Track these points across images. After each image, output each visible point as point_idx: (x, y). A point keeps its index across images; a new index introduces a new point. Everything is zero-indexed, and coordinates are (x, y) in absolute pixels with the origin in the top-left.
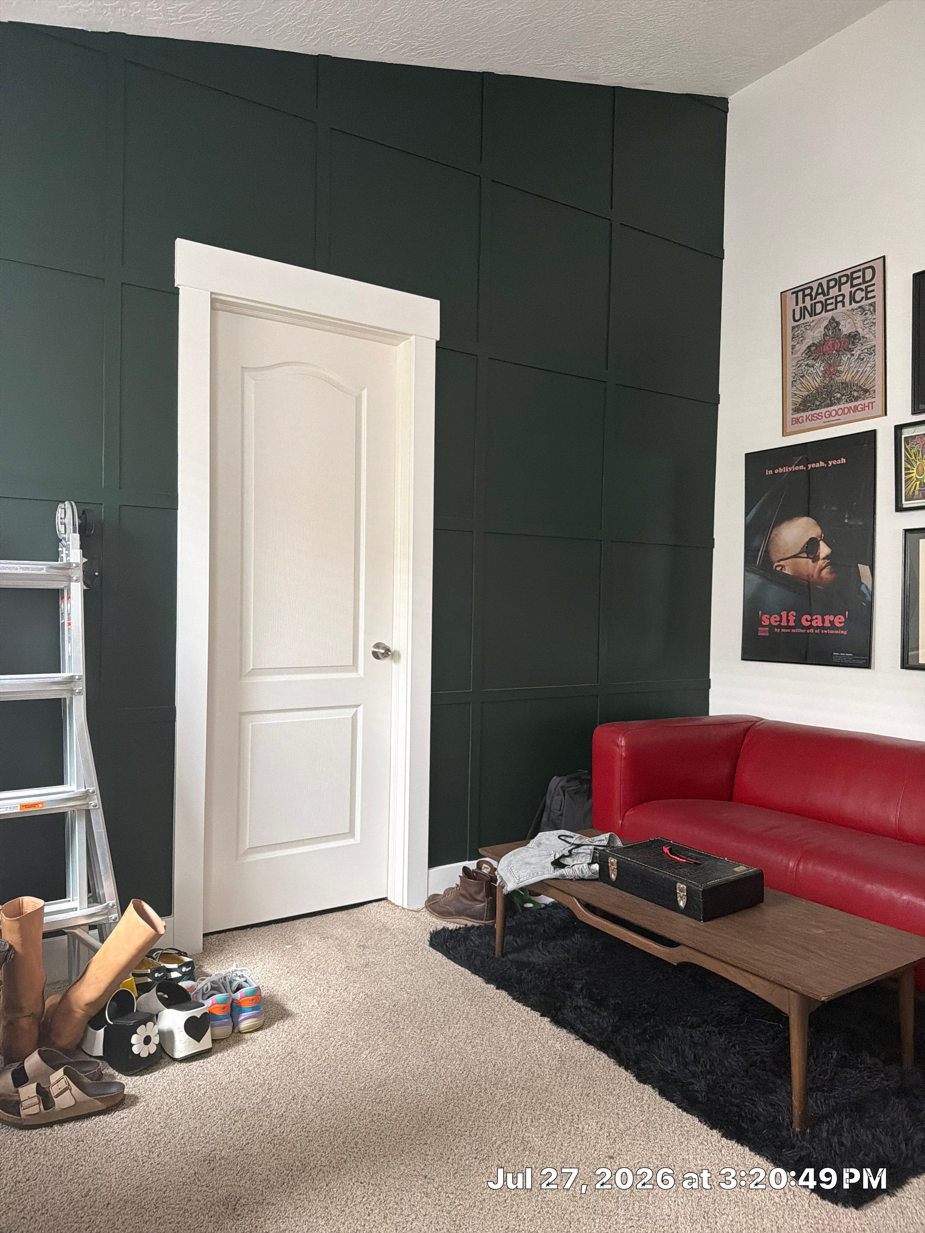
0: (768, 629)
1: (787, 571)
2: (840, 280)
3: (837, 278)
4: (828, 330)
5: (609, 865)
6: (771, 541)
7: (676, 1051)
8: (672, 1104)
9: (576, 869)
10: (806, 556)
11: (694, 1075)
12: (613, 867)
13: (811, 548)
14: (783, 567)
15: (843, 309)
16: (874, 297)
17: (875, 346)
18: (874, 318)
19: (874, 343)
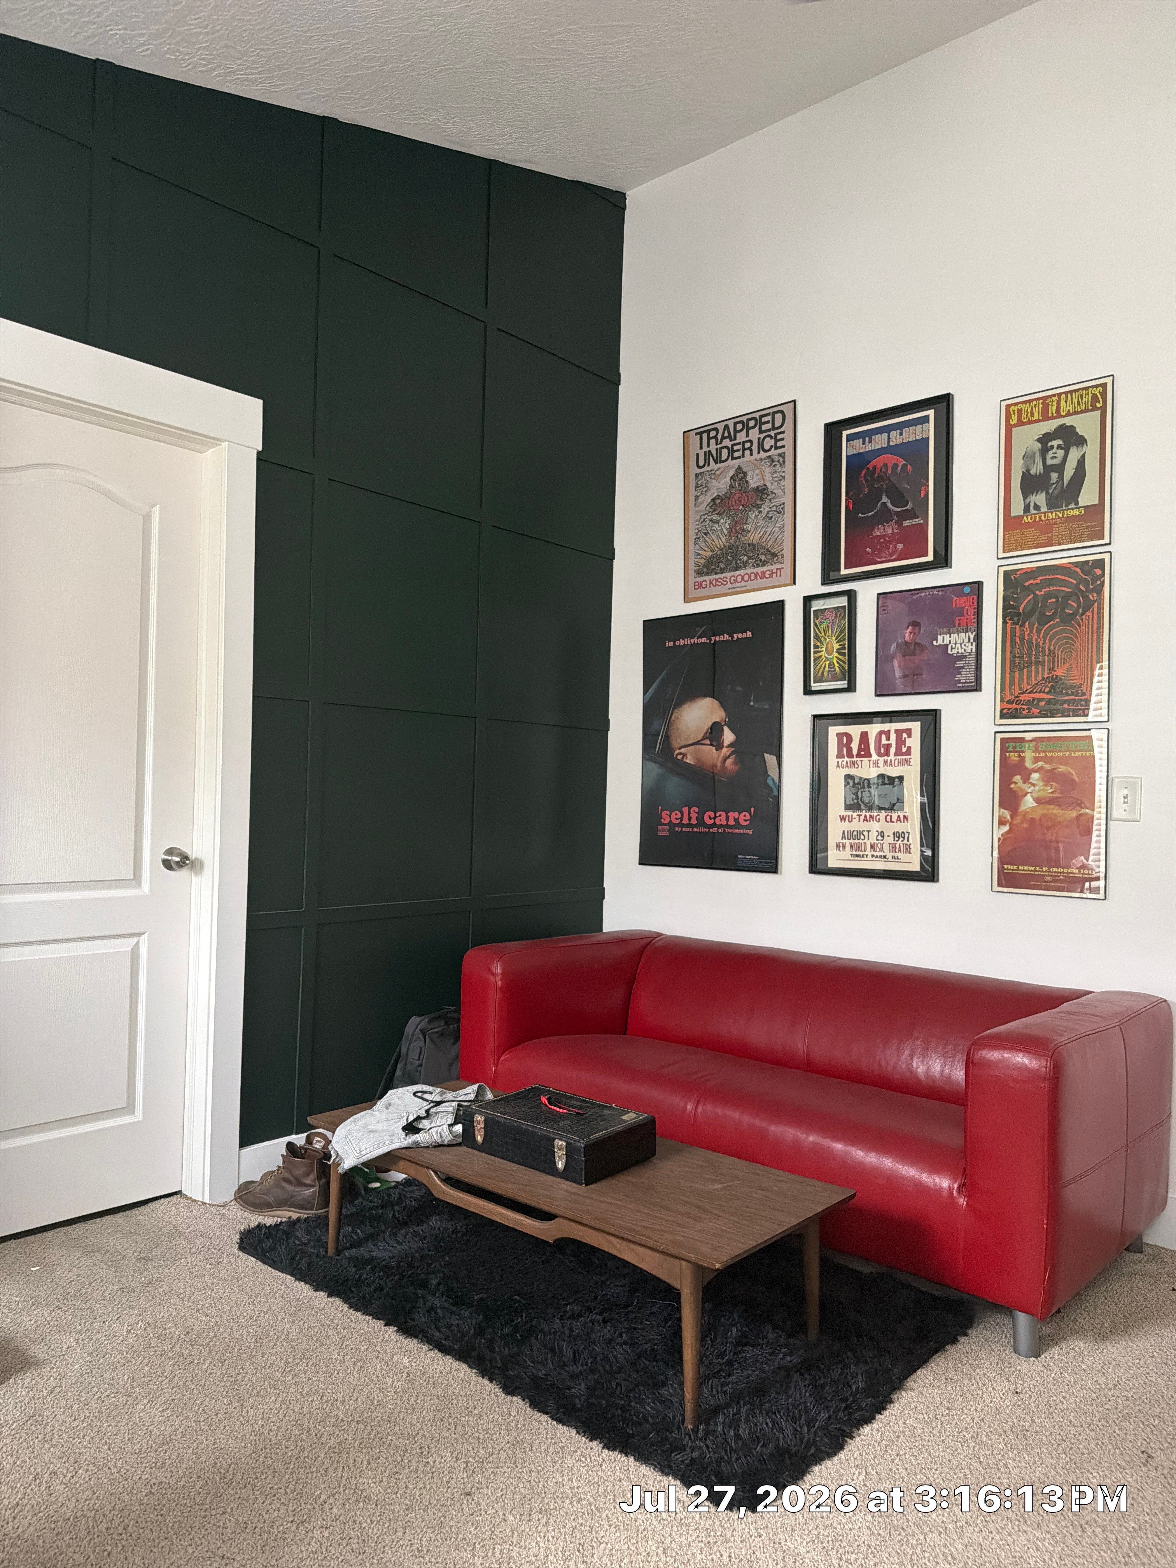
0: (668, 827)
1: (689, 760)
2: (748, 424)
3: (745, 421)
4: (734, 480)
5: (475, 1124)
6: (672, 725)
7: (552, 1350)
8: (545, 1416)
9: (434, 1134)
10: (708, 742)
11: (573, 1376)
12: (479, 1127)
13: (714, 733)
14: (684, 755)
15: (752, 458)
16: (783, 447)
17: (784, 504)
18: (784, 472)
19: (783, 500)
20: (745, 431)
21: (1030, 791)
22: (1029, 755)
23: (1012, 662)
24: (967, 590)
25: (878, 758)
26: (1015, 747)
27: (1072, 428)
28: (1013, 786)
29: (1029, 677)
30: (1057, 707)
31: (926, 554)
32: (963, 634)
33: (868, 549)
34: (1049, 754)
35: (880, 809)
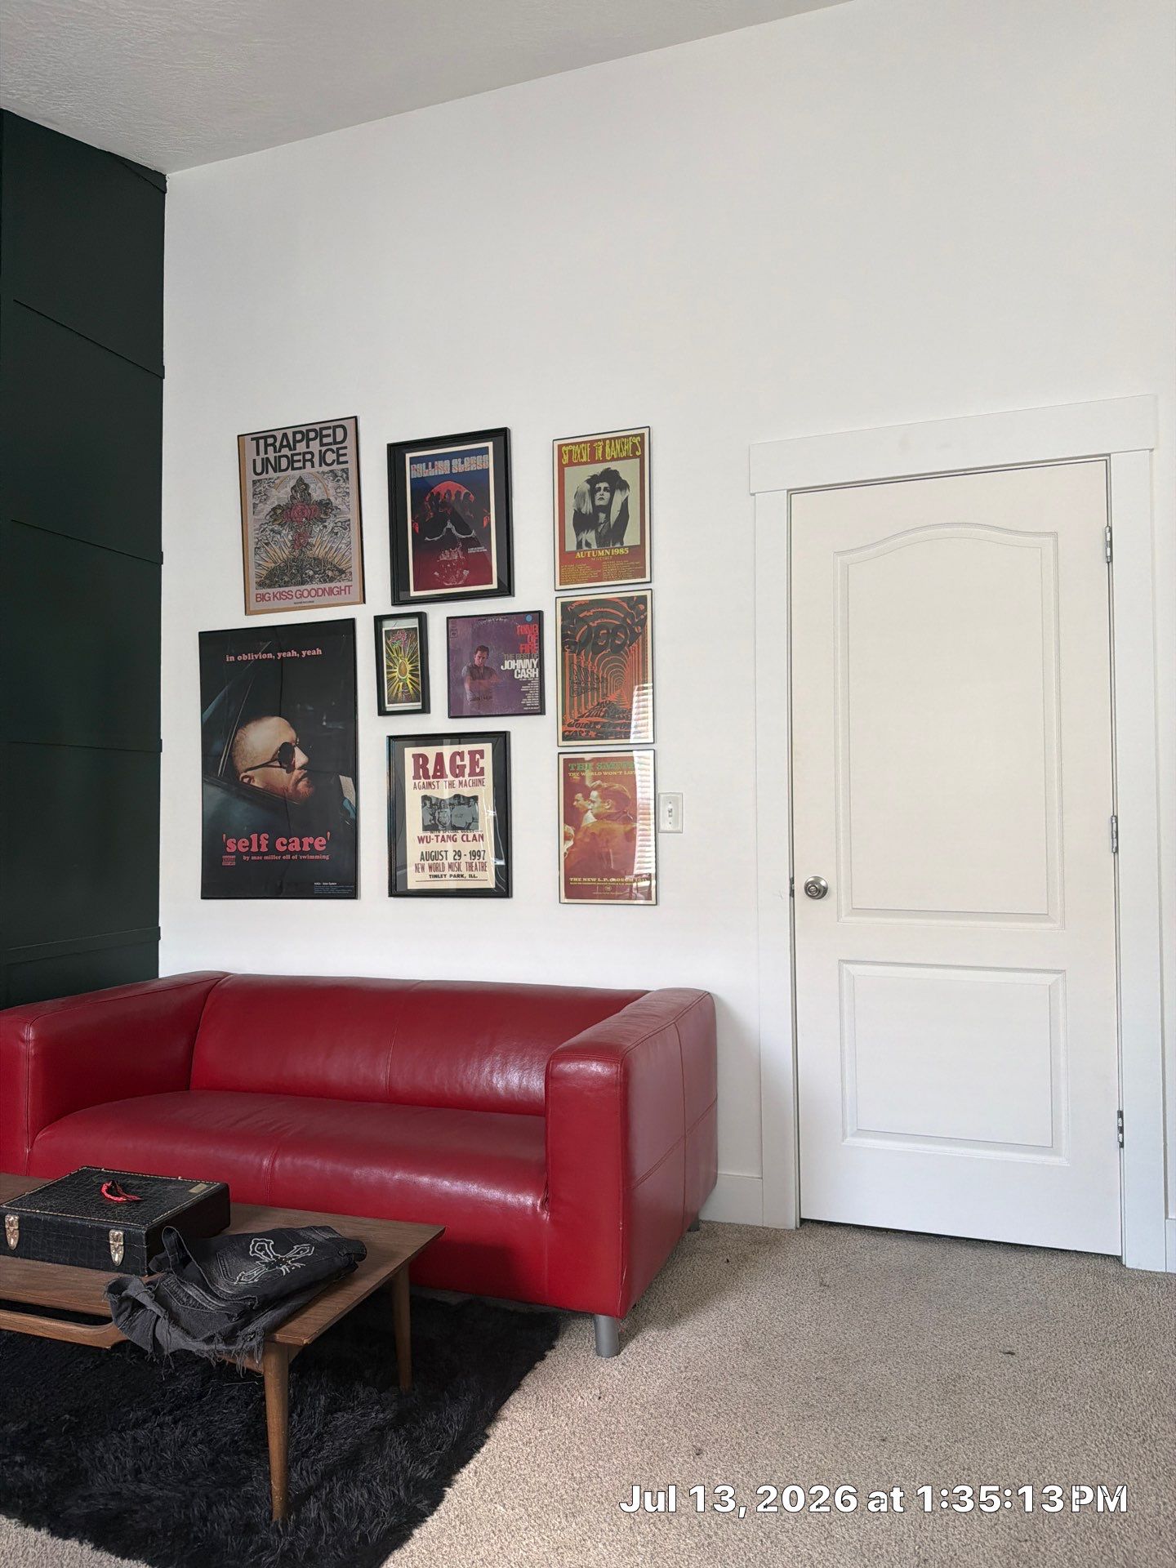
0: (234, 856)
1: (257, 783)
2: (308, 435)
3: (306, 431)
5: (7, 1226)
10: (278, 764)
12: (11, 1228)
13: (284, 754)
14: (251, 778)
15: (313, 470)
16: (346, 462)
17: (349, 520)
18: (348, 488)
19: (349, 516)
20: (305, 442)
21: (590, 807)
22: (588, 774)
23: (571, 688)
24: (529, 618)
25: (454, 779)
26: (576, 768)
27: (616, 472)
28: (575, 803)
29: (586, 703)
30: (611, 729)
31: (490, 582)
32: (527, 660)
33: (436, 573)
34: (605, 773)
35: (455, 828)
